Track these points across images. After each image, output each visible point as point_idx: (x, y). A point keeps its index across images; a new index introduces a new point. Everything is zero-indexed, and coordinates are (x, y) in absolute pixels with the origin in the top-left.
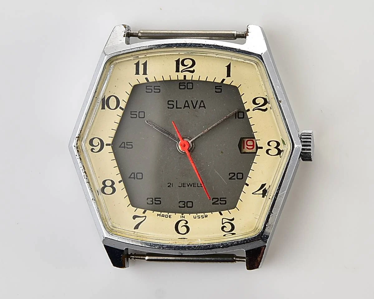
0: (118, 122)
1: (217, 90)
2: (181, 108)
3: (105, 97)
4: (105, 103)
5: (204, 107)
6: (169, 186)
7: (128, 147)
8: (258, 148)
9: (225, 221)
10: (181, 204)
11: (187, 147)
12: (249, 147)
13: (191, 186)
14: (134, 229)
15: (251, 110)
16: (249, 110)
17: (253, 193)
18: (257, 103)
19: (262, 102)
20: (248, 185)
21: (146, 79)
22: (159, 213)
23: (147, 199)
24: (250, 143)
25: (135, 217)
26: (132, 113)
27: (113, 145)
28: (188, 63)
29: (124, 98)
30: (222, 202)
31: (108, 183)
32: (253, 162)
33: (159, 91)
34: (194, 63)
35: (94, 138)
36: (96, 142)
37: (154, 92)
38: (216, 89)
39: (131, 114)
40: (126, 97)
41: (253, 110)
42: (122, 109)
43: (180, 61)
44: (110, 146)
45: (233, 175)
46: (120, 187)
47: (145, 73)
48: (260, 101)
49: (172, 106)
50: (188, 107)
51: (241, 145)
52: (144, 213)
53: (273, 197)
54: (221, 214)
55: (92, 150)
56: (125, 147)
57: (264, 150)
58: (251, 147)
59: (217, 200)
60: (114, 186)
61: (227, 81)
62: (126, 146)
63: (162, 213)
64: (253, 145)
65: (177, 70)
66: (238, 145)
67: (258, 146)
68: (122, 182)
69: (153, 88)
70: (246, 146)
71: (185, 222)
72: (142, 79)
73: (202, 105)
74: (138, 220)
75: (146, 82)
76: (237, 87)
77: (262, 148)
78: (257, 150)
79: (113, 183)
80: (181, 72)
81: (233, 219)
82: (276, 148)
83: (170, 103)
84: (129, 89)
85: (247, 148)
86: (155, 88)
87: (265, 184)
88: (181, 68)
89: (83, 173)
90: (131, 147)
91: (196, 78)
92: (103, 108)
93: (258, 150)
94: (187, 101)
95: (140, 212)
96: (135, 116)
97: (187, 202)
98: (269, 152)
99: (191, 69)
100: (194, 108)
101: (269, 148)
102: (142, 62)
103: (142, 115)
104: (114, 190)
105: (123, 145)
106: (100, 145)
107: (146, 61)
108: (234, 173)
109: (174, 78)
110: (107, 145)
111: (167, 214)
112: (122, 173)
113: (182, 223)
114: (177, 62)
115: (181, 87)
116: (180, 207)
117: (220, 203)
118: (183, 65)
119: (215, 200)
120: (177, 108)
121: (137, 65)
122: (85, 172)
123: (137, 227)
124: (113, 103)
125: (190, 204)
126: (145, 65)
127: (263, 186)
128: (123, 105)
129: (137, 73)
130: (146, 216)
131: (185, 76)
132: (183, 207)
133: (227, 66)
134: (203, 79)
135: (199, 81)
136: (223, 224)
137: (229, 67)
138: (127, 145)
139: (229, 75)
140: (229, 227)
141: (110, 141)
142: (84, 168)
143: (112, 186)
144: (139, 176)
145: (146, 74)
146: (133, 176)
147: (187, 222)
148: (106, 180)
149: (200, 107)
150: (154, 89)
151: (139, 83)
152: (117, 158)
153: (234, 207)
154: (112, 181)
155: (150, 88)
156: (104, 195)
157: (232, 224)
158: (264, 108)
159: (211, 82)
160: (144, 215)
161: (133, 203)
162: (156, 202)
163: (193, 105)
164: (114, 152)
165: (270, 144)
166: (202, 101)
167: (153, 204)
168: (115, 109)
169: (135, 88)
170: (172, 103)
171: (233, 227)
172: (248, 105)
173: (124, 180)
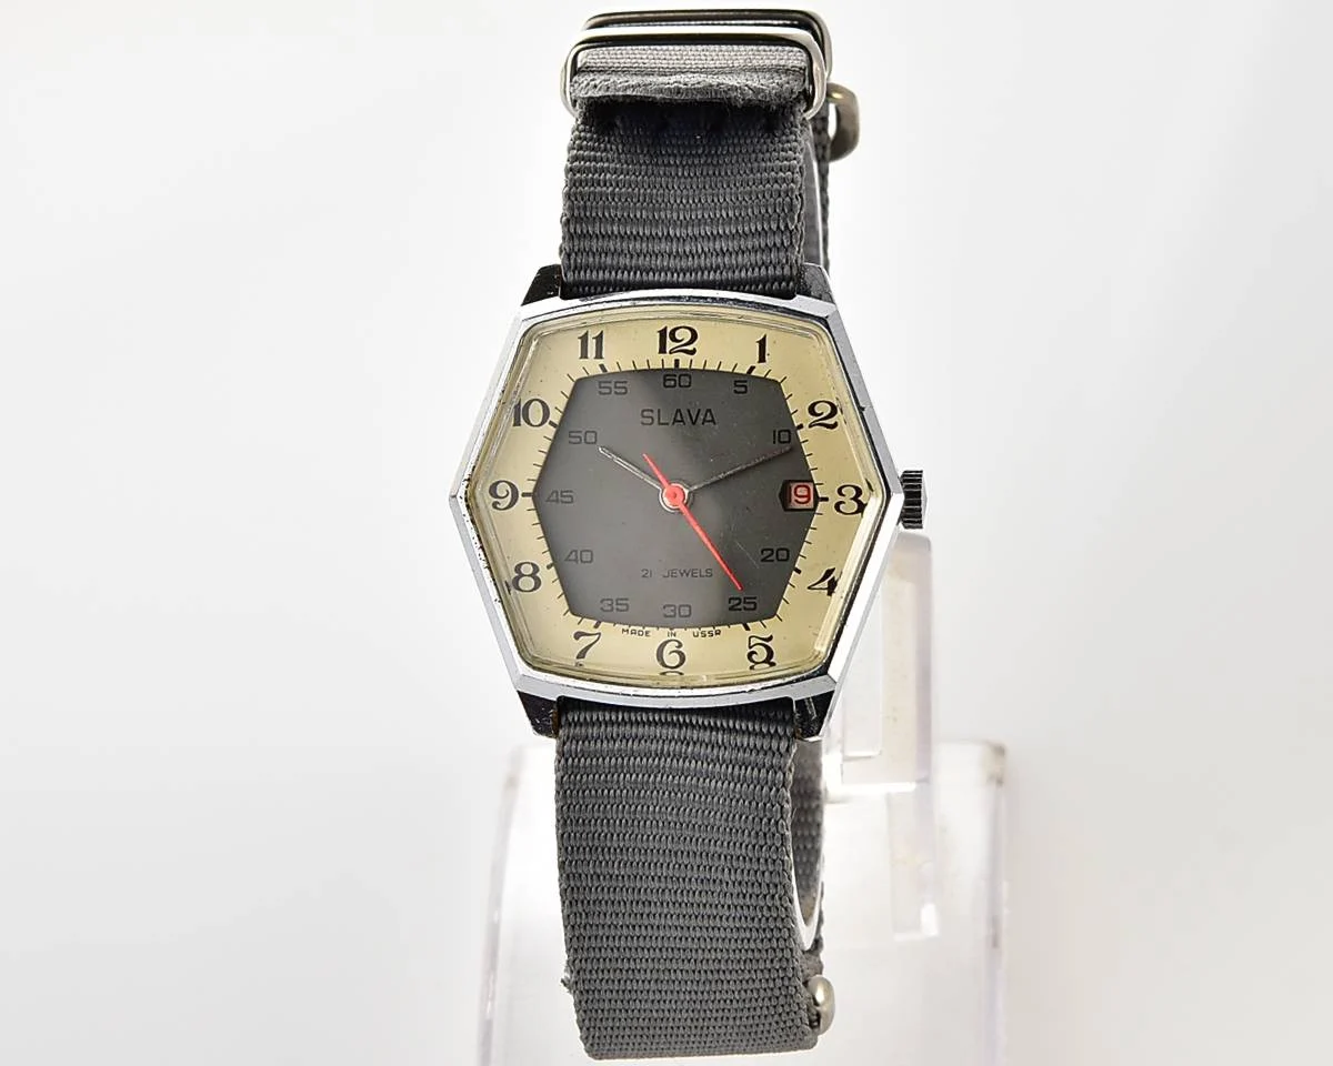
0: (546, 451)
1: (738, 389)
2: (667, 424)
3: (519, 404)
4: (521, 414)
5: (713, 421)
6: (643, 576)
7: (564, 499)
8: (817, 499)
9: (754, 641)
10: (668, 611)
11: (680, 498)
12: (800, 500)
13: (688, 575)
14: (578, 658)
15: (806, 425)
16: (801, 427)
17: (809, 588)
18: (817, 411)
19: (828, 410)
20: (799, 571)
21: (602, 366)
22: (626, 627)
23: (602, 601)
24: (803, 491)
25: (578, 635)
26: (573, 434)
27: (535, 495)
28: (684, 335)
29: (558, 403)
30: (747, 606)
31: (527, 570)
32: (809, 527)
33: (623, 391)
34: (694, 336)
35: (498, 482)
36: (502, 489)
37: (616, 393)
38: (736, 386)
39: (571, 437)
40: (562, 403)
41: (810, 426)
42: (554, 425)
43: (668, 331)
44: (531, 498)
45: (769, 552)
46: (549, 576)
47: (599, 355)
48: (825, 409)
49: (650, 420)
50: (682, 421)
51: (785, 496)
52: (596, 626)
53: (847, 595)
54: (747, 628)
55: (495, 505)
56: (557, 501)
57: (832, 503)
58: (805, 499)
59: (737, 601)
60: (538, 575)
61: (760, 371)
62: (560, 498)
63: (632, 627)
64: (808, 496)
65: (662, 350)
66: (780, 495)
67: (820, 496)
68: (553, 568)
69: (612, 385)
70: (794, 497)
71: (677, 644)
72: (592, 367)
73: (709, 418)
74: (585, 641)
75: (601, 372)
76: (776, 381)
77: (826, 499)
78: (816, 505)
79: (536, 568)
80: (670, 353)
81: (770, 638)
82: (855, 499)
83: (645, 413)
84: (568, 387)
85: (796, 501)
86: (618, 385)
87: (833, 570)
88: (670, 345)
89: (476, 550)
90: (569, 499)
91: (698, 365)
92: (517, 423)
93: (820, 503)
94: (679, 411)
95: (588, 625)
96: (578, 440)
97: (681, 606)
98: (841, 506)
99: (690, 348)
100: (694, 423)
101: (841, 499)
102: (593, 334)
103: (591, 437)
104: (538, 583)
105: (554, 498)
106: (510, 496)
107: (602, 332)
108: (772, 550)
109: (656, 365)
110: (524, 495)
111: (641, 628)
112: (552, 549)
113: (672, 646)
114: (663, 333)
115: (667, 384)
116: (666, 616)
117: (745, 609)
118: (674, 339)
119: (734, 602)
120: (660, 424)
121: (584, 339)
122: (482, 547)
123: (582, 655)
124: (536, 413)
125: (685, 611)
126: (599, 339)
127: (829, 572)
128: (555, 417)
129: (584, 355)
130: (599, 634)
131: (677, 362)
132: (671, 616)
133: (759, 342)
134: (712, 366)
135: (704, 371)
136: (750, 647)
137: (762, 343)
138: (562, 496)
139: (762, 359)
140: (762, 654)
141: (530, 487)
142: (480, 539)
143: (533, 575)
144: (586, 556)
145: (601, 358)
146: (573, 557)
147: (680, 645)
148: (521, 564)
149: (704, 421)
150: (616, 387)
151: (586, 375)
152: (543, 522)
153: (772, 614)
154: (533, 565)
155: (608, 385)
156: (518, 592)
157: (768, 648)
158: (830, 421)
159: (728, 372)
160: (597, 631)
161: (574, 609)
162: (620, 607)
163: (691, 418)
164: (537, 508)
165: (843, 491)
166: (709, 411)
167: (614, 610)
168: (540, 425)
169: (579, 384)
170: (650, 414)
171: (770, 653)
172: (800, 417)
173: (556, 564)
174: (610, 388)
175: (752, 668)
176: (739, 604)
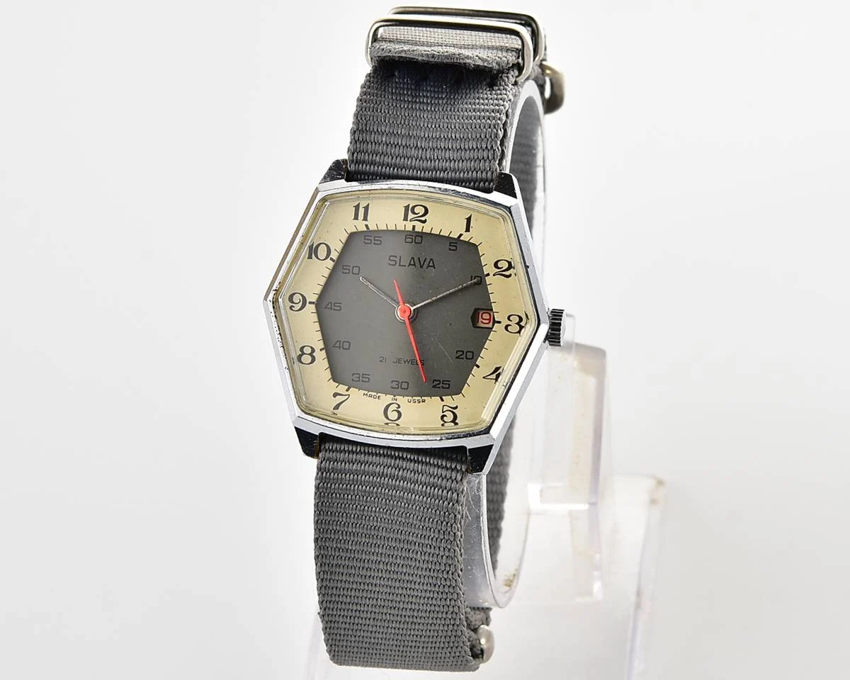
0: (327, 276)
1: (451, 248)
2: (405, 266)
3: (313, 245)
4: (313, 251)
5: (434, 266)
6: (381, 361)
7: (336, 308)
8: (495, 322)
9: (446, 408)
10: (394, 385)
11: (408, 314)
12: (484, 321)
13: (408, 363)
14: (334, 409)
15: (491, 275)
16: (488, 275)
17: (484, 378)
18: (499, 266)
19: (506, 266)
20: (478, 367)
21: (367, 226)
22: (366, 392)
23: (353, 375)
24: (486, 316)
25: (335, 395)
26: (345, 267)
27: (318, 304)
28: (420, 210)
29: (337, 247)
30: (444, 386)
31: (307, 350)
32: (487, 339)
33: (379, 242)
34: (426, 211)
35: (294, 294)
36: (297, 298)
37: (374, 244)
38: (450, 245)
39: (343, 269)
40: (339, 247)
41: (494, 275)
42: (333, 261)
43: (410, 207)
44: (314, 305)
45: (461, 353)
46: (321, 356)
47: (365, 219)
48: (505, 265)
49: (394, 263)
50: (414, 265)
51: (474, 318)
52: (347, 390)
53: (507, 384)
54: (442, 400)
55: (291, 308)
56: (331, 309)
57: (503, 325)
58: (488, 321)
59: (438, 382)
60: (313, 354)
61: (465, 237)
62: (333, 307)
63: (370, 393)
64: (490, 319)
65: (406, 219)
66: (471, 317)
67: (496, 320)
68: (324, 351)
69: (372, 238)
70: (480, 319)
71: (397, 406)
72: (361, 226)
73: (431, 264)
74: (339, 399)
75: (366, 229)
76: (475, 245)
77: (499, 322)
78: (493, 325)
79: (313, 350)
80: (410, 221)
81: (456, 408)
82: (518, 324)
83: (391, 258)
84: (344, 237)
85: (482, 322)
86: (376, 238)
87: (500, 367)
88: (411, 216)
89: (276, 335)
90: (339, 308)
91: (427, 230)
92: (310, 257)
93: (496, 324)
94: (413, 258)
95: (342, 389)
96: (348, 271)
97: (402, 382)
98: (509, 328)
99: (423, 219)
100: (421, 267)
101: (509, 323)
102: (363, 204)
103: (356, 270)
104: (313, 360)
105: (329, 306)
106: (301, 303)
107: (368, 205)
108: (463, 352)
109: (401, 228)
110: (310, 303)
111: (375, 394)
112: (325, 338)
113: (394, 407)
114: (407, 208)
115: (407, 240)
116: (392, 387)
117: (443, 387)
118: (413, 212)
119: (436, 383)
120: (400, 265)
121: (357, 207)
122: (280, 334)
123: (337, 407)
124: (322, 252)
125: (405, 385)
126: (366, 208)
127: (497, 369)
128: (334, 255)
129: (356, 218)
130: (349, 395)
131: (414, 227)
132: (395, 388)
133: (467, 219)
134: (436, 232)
135: (430, 234)
136: (443, 412)
137: (469, 220)
138: (335, 306)
139: (468, 230)
140: (450, 417)
141: (314, 298)
142: (279, 328)
143: (311, 354)
144: (346, 346)
145: (367, 220)
146: (338, 345)
147: (399, 407)
148: (304, 347)
149: (429, 266)
150: (374, 240)
151: (355, 230)
152: (321, 321)
153: (459, 392)
154: (311, 347)
155: (370, 238)
156: (300, 364)
157: (454, 413)
158: (507, 273)
159: (445, 236)
160: (347, 393)
161: (335, 378)
162: (364, 379)
163: (420, 264)
164: (318, 312)
165: (511, 318)
166: (431, 259)
167: (360, 381)
168: (324, 260)
169: (352, 236)
170: (394, 259)
171: (455, 417)
172: (488, 269)
173: (327, 348)
174: (371, 240)
175: (443, 425)
176: (439, 384)
